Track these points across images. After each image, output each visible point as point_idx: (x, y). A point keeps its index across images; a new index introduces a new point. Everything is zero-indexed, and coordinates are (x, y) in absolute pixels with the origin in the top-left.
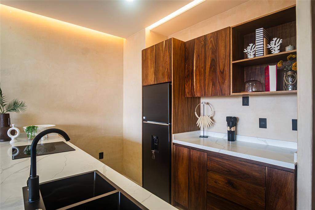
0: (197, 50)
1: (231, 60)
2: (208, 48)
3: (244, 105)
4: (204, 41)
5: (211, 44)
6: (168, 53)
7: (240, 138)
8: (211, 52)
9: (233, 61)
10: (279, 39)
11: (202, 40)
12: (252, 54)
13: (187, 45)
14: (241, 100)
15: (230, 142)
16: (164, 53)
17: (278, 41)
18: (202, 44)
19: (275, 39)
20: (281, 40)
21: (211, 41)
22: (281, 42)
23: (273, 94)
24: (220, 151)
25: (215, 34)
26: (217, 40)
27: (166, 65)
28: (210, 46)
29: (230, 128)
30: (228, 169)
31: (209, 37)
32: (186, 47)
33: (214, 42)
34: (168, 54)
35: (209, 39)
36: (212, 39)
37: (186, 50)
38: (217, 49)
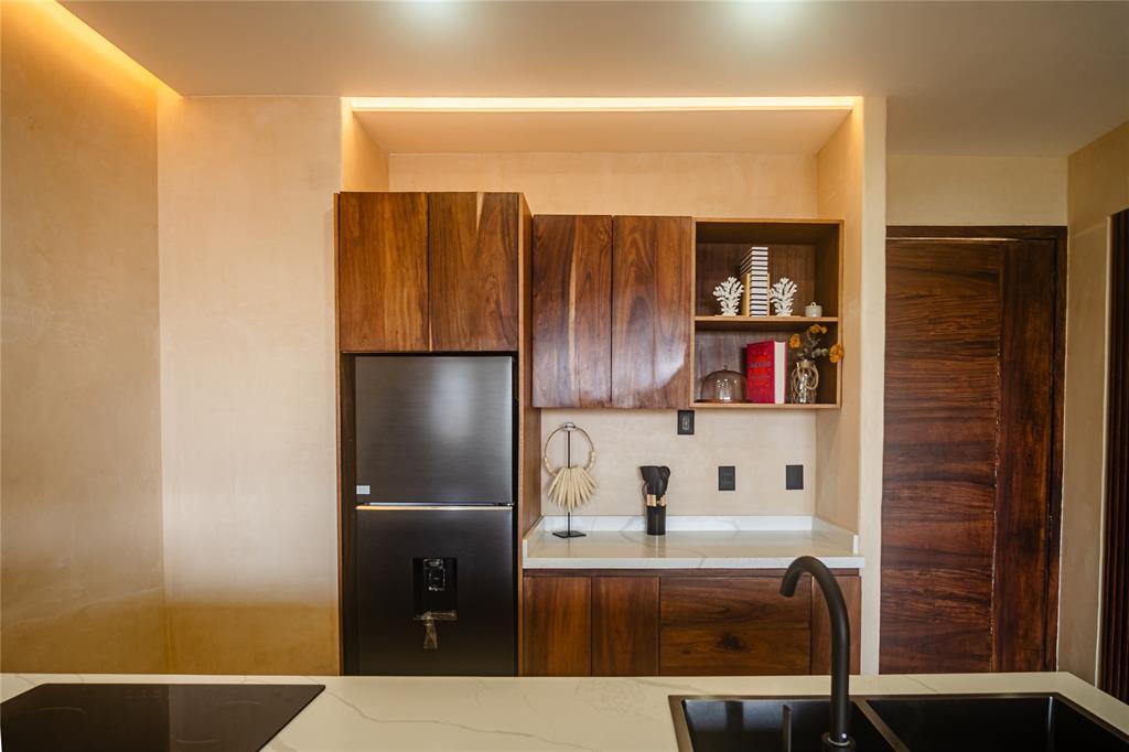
0: (584, 257)
1: (693, 311)
2: (624, 261)
3: (681, 432)
4: (607, 232)
5: (634, 251)
6: (500, 244)
7: (673, 524)
8: (633, 274)
9: (696, 315)
10: (791, 283)
11: (602, 229)
12: (733, 303)
13: (541, 228)
14: (673, 418)
15: (657, 537)
16: (479, 242)
17: (788, 286)
18: (603, 240)
19: (784, 280)
20: (795, 286)
21: (634, 242)
22: (793, 290)
23: (779, 409)
24: (701, 563)
25: (649, 224)
26: (652, 245)
27: (488, 286)
28: (632, 257)
29: (658, 499)
30: (723, 607)
31: (628, 228)
32: (539, 234)
33: (645, 247)
34: (501, 250)
35: (627, 232)
36: (638, 236)
37: (538, 244)
38: (652, 269)
